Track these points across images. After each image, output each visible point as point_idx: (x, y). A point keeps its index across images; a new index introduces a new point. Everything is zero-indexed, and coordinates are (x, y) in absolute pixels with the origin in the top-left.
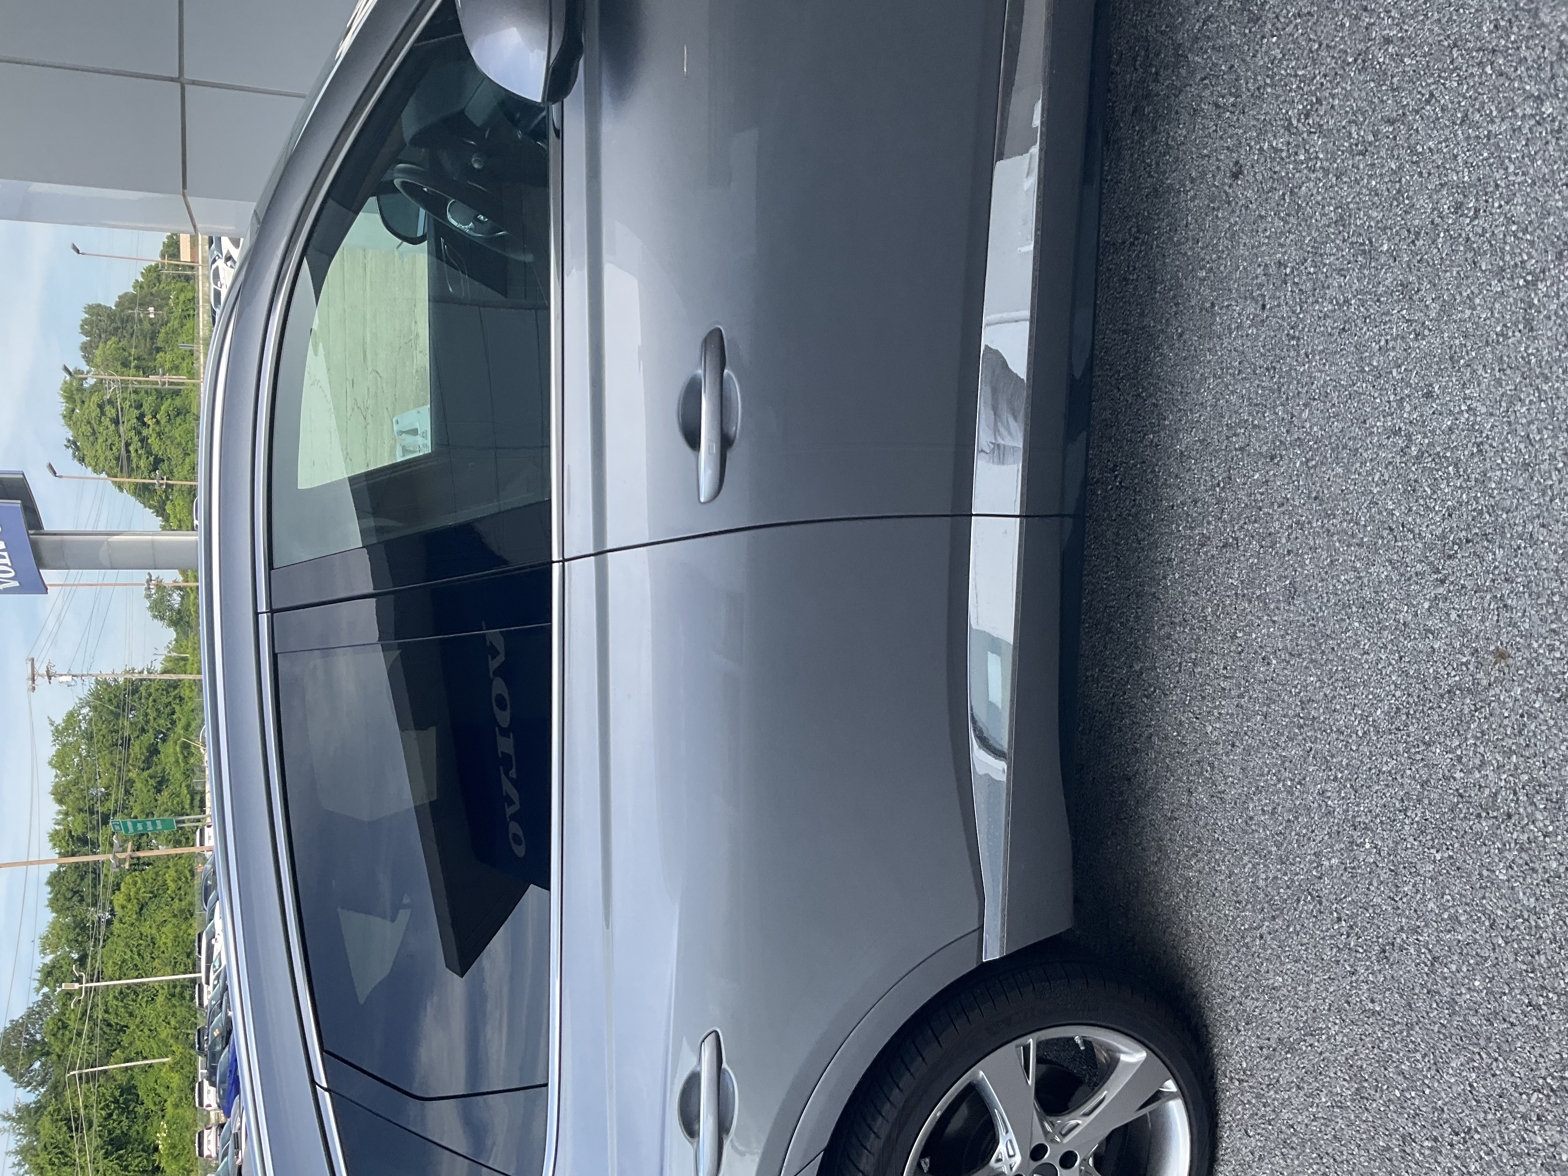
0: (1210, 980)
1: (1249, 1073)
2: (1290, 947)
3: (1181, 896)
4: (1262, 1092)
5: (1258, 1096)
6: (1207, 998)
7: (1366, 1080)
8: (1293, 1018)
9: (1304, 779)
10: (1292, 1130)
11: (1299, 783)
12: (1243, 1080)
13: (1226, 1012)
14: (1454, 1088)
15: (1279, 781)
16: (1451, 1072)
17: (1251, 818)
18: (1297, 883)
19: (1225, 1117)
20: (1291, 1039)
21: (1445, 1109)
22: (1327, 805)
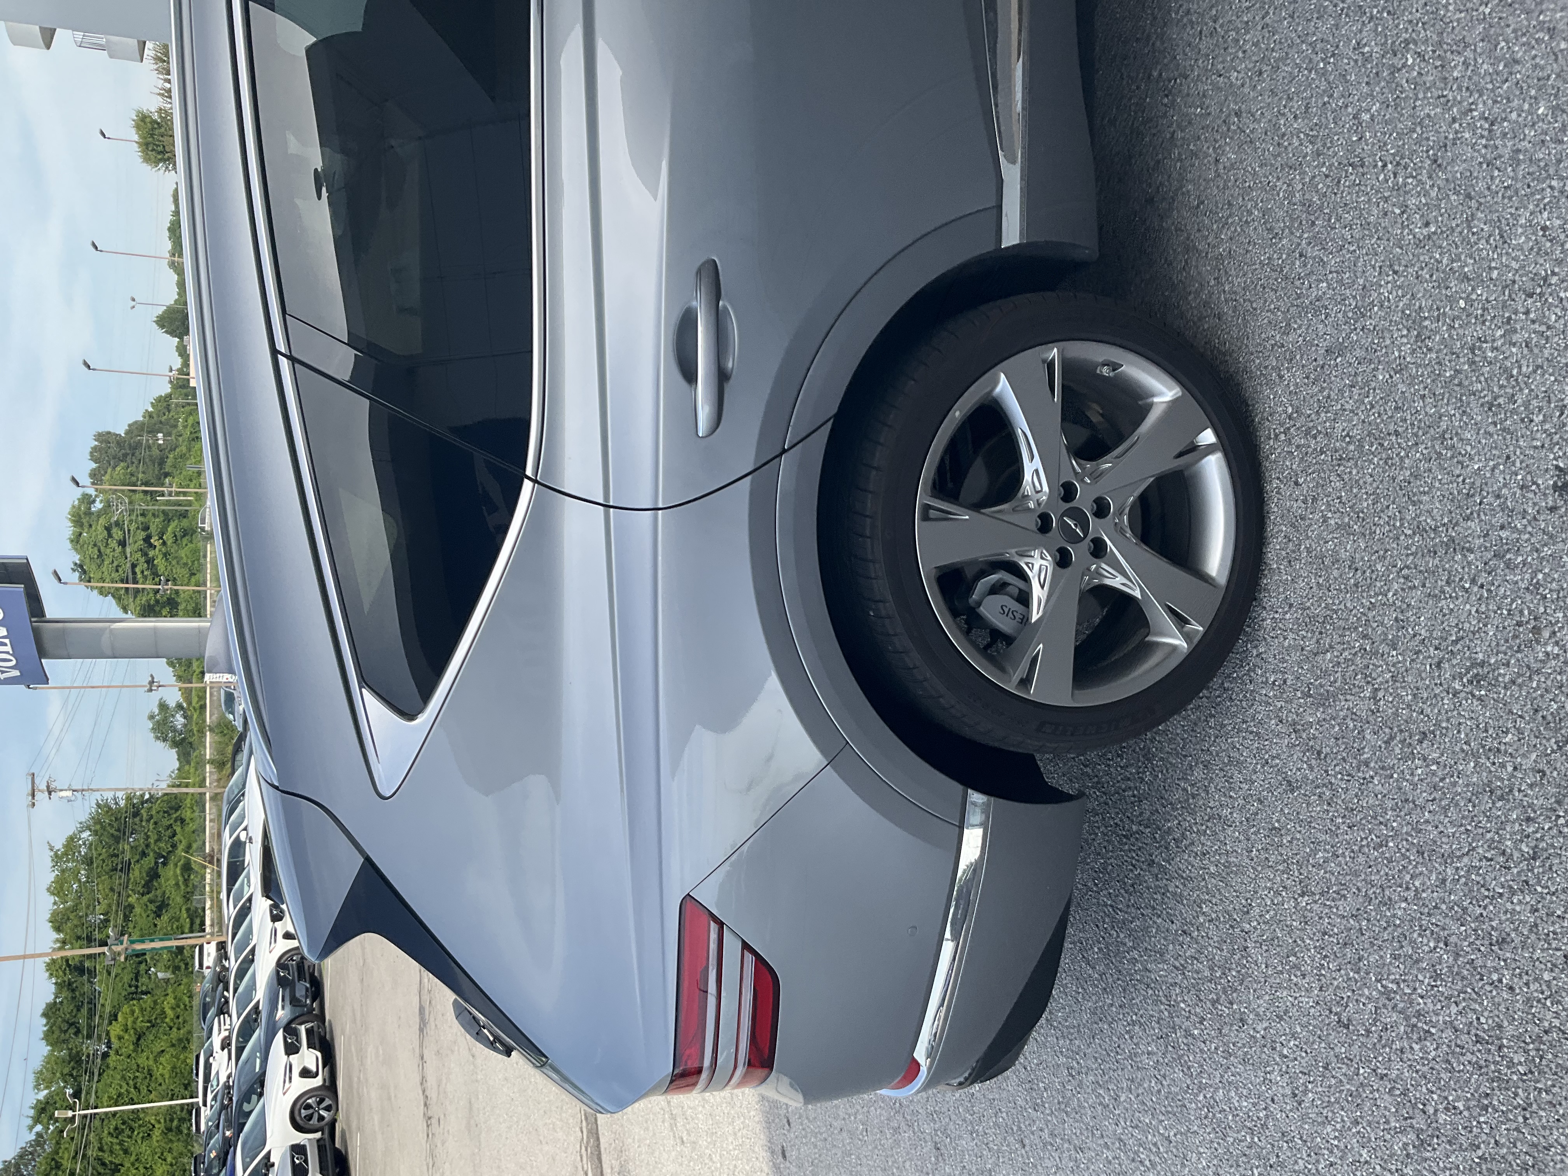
0: (1247, 346)
1: (1295, 415)
2: (1331, 240)
3: (1212, 283)
4: (1311, 424)
5: (1307, 432)
6: (1245, 370)
7: (1426, 318)
8: (1340, 315)
9: (1337, 47)
10: (1348, 439)
11: (1333, 55)
12: (1289, 429)
13: (1266, 367)
14: (1526, 247)
15: (1310, 72)
16: (1520, 230)
17: (1284, 135)
18: (1336, 164)
19: (1273, 485)
20: (1341, 340)
21: (1517, 278)
22: (1363, 54)
